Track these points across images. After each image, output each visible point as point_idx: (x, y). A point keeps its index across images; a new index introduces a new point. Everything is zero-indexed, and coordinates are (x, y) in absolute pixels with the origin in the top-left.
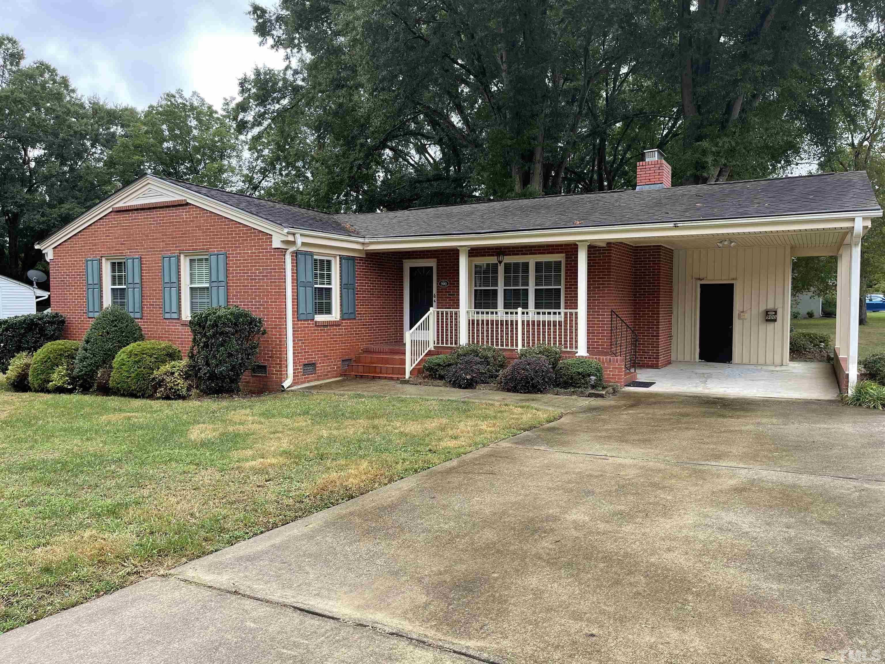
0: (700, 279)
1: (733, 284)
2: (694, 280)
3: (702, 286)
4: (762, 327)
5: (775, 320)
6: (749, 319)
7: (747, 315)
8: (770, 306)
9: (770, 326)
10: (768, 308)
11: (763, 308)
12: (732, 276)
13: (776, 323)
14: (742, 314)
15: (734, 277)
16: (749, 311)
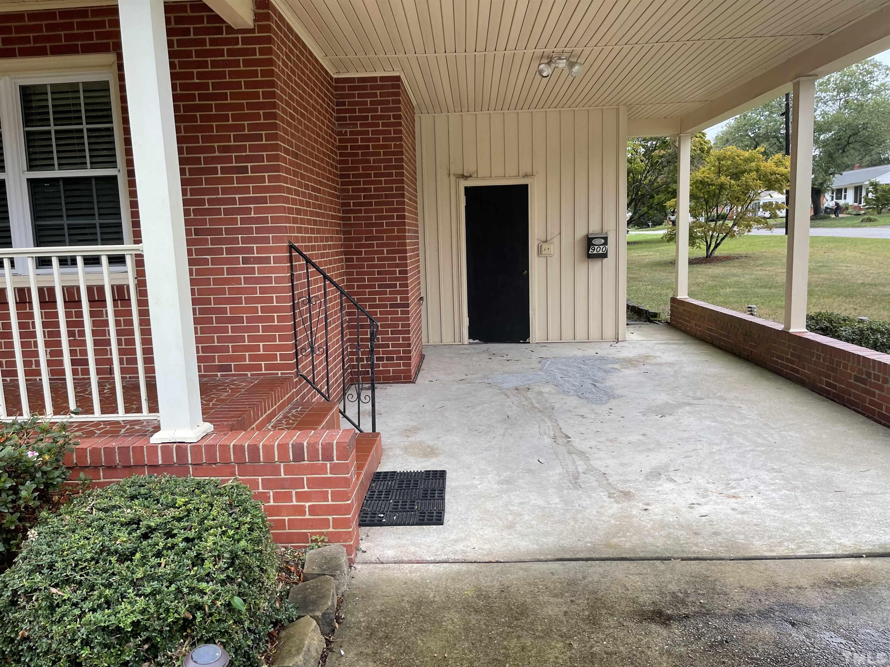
0: (464, 177)
1: (527, 186)
2: (453, 178)
3: (468, 190)
4: (582, 268)
5: (604, 256)
6: (557, 255)
7: (553, 248)
8: (594, 228)
9: (596, 266)
10: (591, 232)
11: (581, 233)
12: (526, 168)
13: (605, 260)
14: (545, 246)
15: (529, 171)
16: (556, 240)
